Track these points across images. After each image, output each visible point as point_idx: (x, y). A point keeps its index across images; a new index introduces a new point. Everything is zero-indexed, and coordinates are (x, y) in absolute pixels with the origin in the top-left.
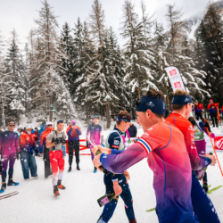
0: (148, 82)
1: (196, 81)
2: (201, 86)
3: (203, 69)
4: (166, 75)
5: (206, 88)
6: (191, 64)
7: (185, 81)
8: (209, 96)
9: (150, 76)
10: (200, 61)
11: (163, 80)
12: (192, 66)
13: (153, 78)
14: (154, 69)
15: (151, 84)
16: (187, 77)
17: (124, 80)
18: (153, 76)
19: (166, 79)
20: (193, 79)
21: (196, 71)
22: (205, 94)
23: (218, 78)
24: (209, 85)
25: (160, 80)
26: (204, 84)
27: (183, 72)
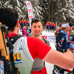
0: (18, 8)
1: (38, 11)
2: (39, 14)
3: (41, 7)
4: (26, 6)
5: (41, 15)
6: (37, 3)
7: (34, 10)
8: (42, 18)
9: (19, 5)
10: (41, 3)
11: (25, 8)
12: (37, 4)
13: (20, 6)
14: (21, 2)
15: (19, 9)
16: (35, 9)
17: (5, 4)
18: (20, 5)
19: (26, 8)
20: (37, 10)
21: (39, 7)
22: (41, 18)
23: (46, 12)
24: (43, 14)
25: (23, 8)
26: (41, 13)
27: (33, 6)
